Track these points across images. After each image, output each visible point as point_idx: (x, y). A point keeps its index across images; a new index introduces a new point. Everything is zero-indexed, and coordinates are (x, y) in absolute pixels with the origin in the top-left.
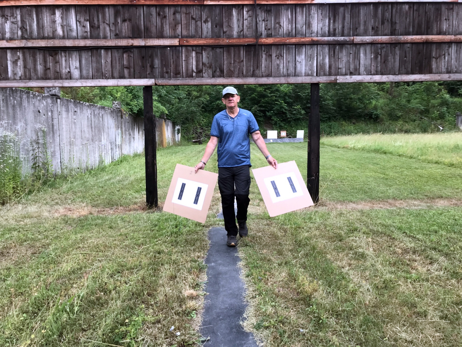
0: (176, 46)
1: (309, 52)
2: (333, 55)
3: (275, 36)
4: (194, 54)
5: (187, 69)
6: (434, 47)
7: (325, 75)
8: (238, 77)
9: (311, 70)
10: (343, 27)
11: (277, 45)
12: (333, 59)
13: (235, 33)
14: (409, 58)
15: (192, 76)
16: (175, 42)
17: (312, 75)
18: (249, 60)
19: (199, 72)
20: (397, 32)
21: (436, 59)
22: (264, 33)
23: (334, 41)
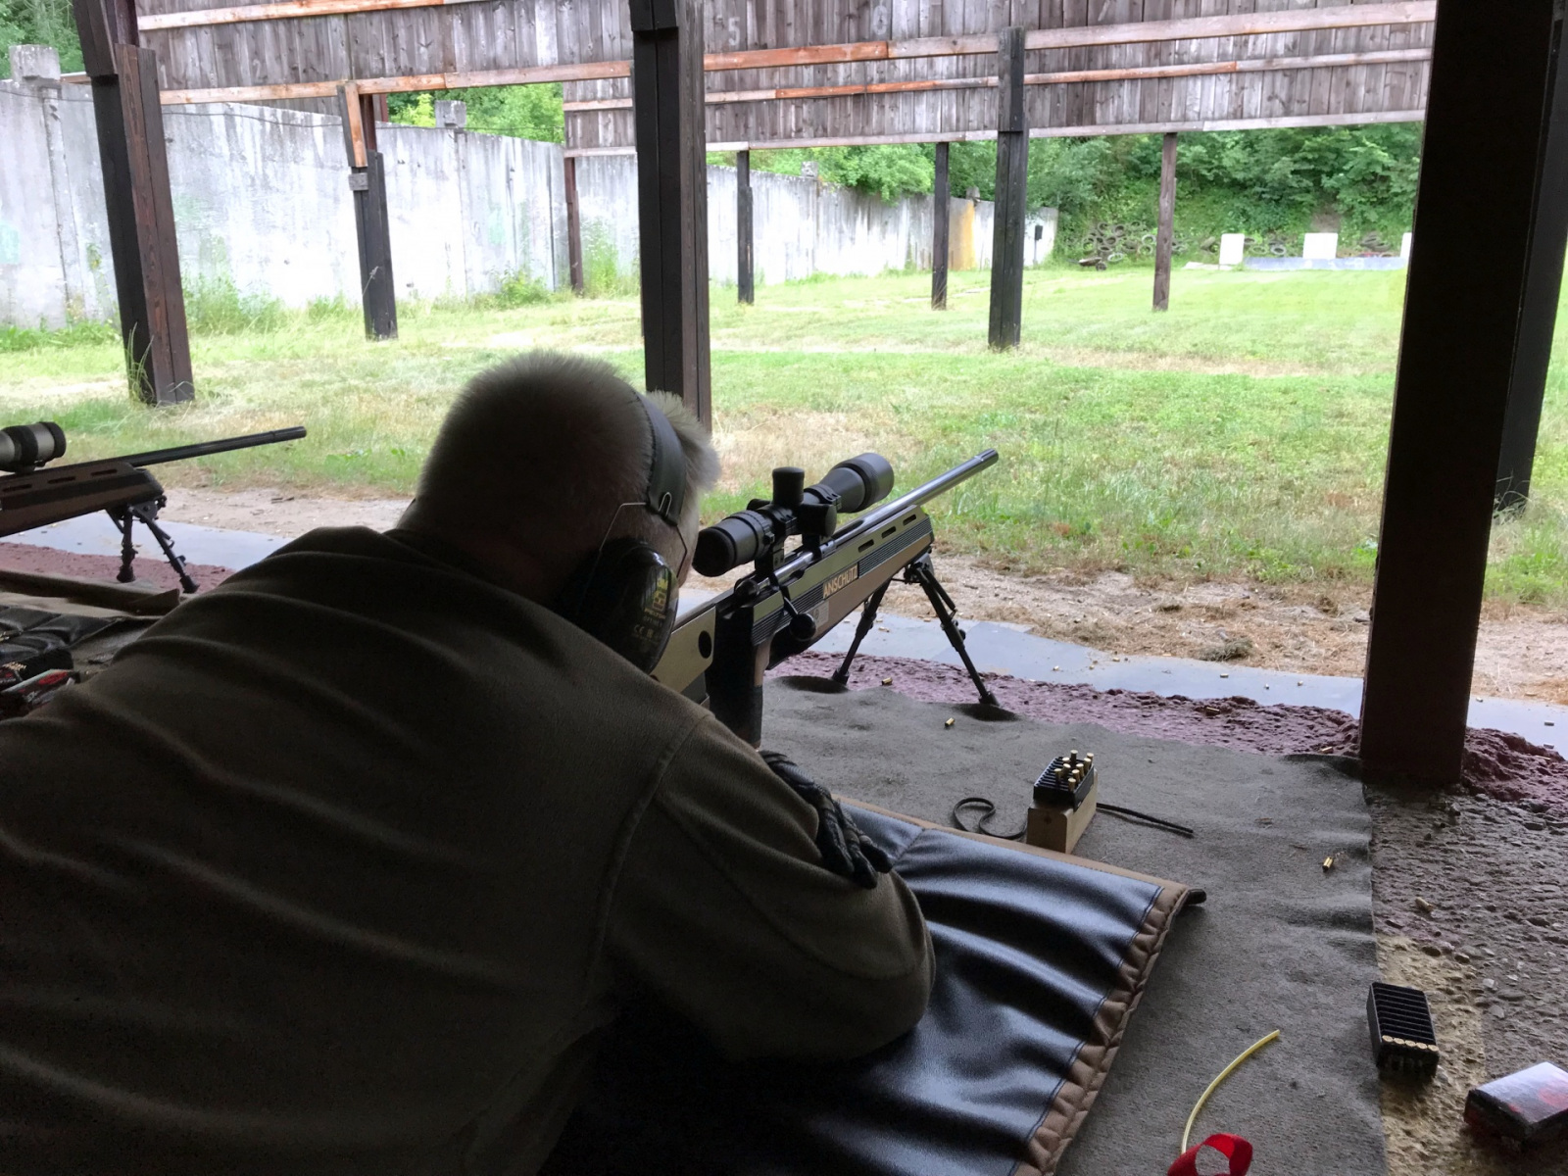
0: (772, 100)
1: (932, 100)
2: (963, 103)
3: (890, 81)
4: (793, 108)
5: (785, 129)
6: (1099, 86)
7: (951, 131)
8: (844, 136)
9: (934, 124)
10: (975, 65)
11: (892, 93)
12: (961, 109)
13: (841, 80)
14: (1063, 104)
15: (790, 137)
16: (772, 94)
17: (934, 132)
18: (857, 114)
19: (799, 131)
20: (1046, 68)
21: (1102, 103)
22: (876, 77)
23: (963, 84)
